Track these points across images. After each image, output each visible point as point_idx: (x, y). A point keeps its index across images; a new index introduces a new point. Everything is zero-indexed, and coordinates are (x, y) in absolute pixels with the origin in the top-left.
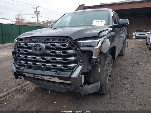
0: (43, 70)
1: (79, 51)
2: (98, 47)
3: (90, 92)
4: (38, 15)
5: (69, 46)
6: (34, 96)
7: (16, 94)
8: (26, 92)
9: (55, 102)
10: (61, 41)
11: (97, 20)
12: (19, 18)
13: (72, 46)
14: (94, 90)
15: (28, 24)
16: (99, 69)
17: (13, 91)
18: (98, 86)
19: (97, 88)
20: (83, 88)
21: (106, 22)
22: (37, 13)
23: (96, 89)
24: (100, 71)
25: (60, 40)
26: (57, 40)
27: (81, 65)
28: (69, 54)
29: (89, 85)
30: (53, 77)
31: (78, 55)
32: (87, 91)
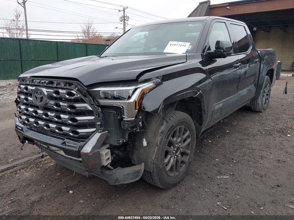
0: (47, 135)
1: (96, 106)
2: (132, 100)
3: (124, 181)
4: (126, 22)
5: (79, 96)
6: (46, 176)
7: (23, 169)
8: (38, 168)
9: (71, 192)
10: (68, 87)
11: (175, 43)
12: (88, 30)
13: (85, 96)
14: (131, 179)
15: (107, 40)
16: (144, 140)
17: (21, 164)
18: (138, 172)
19: (137, 176)
20: (111, 173)
21: (191, 47)
22: (124, 20)
23: (135, 178)
24: (145, 143)
25: (66, 84)
26: (62, 85)
27: (101, 132)
28: (78, 110)
29: (123, 167)
30: (58, 149)
31: (95, 113)
32: (117, 179)
